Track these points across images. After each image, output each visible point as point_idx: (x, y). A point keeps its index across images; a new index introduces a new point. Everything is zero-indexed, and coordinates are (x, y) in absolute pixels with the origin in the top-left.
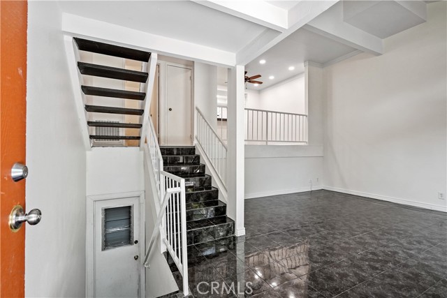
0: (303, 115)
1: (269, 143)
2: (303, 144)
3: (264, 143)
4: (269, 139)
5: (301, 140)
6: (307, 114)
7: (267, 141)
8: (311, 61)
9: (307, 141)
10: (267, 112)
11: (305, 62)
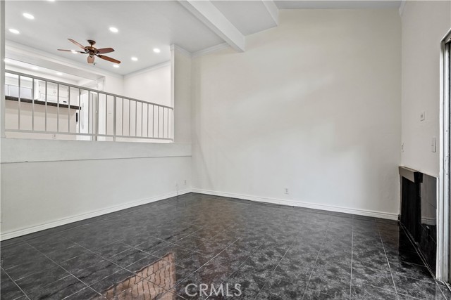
0: (168, 108)
1: (118, 139)
2: (168, 142)
3: (111, 139)
4: (119, 132)
5: (166, 137)
6: (173, 107)
7: (115, 136)
8: (177, 46)
9: (173, 138)
10: (115, 96)
11: (171, 45)
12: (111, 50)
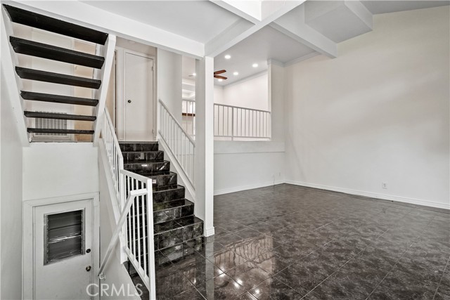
0: (267, 112)
1: (235, 139)
2: (267, 140)
3: (230, 139)
4: (235, 135)
5: (265, 136)
6: (270, 111)
7: (232, 137)
8: (274, 60)
9: (270, 136)
10: (233, 107)
11: (268, 60)
12: (225, 71)
